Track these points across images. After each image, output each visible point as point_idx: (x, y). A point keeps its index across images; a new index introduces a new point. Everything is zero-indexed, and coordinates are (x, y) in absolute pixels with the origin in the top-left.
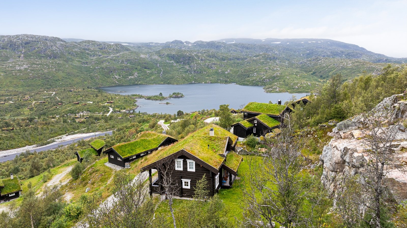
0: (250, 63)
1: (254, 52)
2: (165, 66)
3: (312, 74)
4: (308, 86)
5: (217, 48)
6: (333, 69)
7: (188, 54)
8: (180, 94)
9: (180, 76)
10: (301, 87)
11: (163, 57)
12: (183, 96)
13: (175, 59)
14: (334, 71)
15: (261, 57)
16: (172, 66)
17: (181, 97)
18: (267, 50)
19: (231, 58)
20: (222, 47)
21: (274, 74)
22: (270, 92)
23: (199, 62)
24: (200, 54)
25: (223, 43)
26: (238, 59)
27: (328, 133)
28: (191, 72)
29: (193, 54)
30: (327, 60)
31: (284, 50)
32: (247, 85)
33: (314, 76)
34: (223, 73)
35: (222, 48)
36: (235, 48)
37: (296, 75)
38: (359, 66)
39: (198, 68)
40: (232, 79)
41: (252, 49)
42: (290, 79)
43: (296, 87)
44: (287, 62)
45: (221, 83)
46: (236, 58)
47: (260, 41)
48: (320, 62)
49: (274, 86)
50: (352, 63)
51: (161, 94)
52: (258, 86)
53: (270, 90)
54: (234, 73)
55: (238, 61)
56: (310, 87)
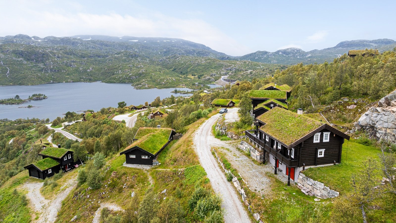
0: (112, 61)
1: (113, 49)
2: (12, 64)
3: (173, 71)
4: (173, 81)
5: (73, 44)
6: (190, 66)
7: (40, 51)
8: (42, 95)
9: (34, 76)
10: (168, 82)
11: (7, 53)
12: (46, 98)
13: (24, 56)
14: (191, 67)
15: (123, 54)
16: (21, 64)
17: (44, 98)
18: (127, 47)
19: (92, 55)
20: (79, 43)
21: (139, 71)
22: (140, 88)
23: (56, 59)
24: (55, 51)
25: (79, 39)
26: (99, 56)
27: (347, 107)
28: (46, 71)
29: (47, 51)
30: (183, 58)
31: (143, 48)
32: (114, 83)
33: (175, 73)
34: (85, 71)
35: (79, 45)
36: (94, 45)
37: (159, 71)
38: (211, 63)
39: (54, 66)
40: (96, 77)
41: (111, 47)
42: (155, 75)
43: (163, 83)
44: (148, 60)
45: (84, 81)
46: (97, 56)
47: (118, 38)
48: (178, 60)
49: (143, 82)
50: (205, 60)
51: (17, 97)
52: (125, 83)
53: (139, 87)
54: (97, 71)
55: (99, 59)
56: (175, 82)
